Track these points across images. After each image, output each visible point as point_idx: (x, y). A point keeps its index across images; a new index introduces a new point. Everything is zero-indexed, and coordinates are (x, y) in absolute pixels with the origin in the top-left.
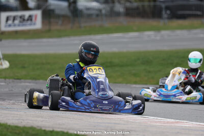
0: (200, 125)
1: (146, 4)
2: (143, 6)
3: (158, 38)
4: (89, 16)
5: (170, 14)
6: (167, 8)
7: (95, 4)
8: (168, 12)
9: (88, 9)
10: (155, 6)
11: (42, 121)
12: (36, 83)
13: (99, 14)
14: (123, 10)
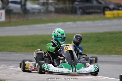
0: (100, 77)
1: (68, 6)
2: (66, 7)
3: (75, 26)
4: (34, 13)
5: (82, 12)
6: (80, 8)
7: (37, 6)
8: (81, 10)
9: (33, 9)
10: (73, 7)
11: (5, 76)
12: (2, 53)
13: (39, 12)
14: (53, 9)
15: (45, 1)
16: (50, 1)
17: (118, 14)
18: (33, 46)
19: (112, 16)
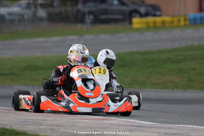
2: (66, 11)
4: (12, 21)
5: (93, 19)
6: (90, 13)
8: (91, 17)
9: (10, 14)
10: (78, 11)
13: (21, 19)
14: (45, 15)
15: (31, 2)
16: (40, 2)
17: (155, 22)
18: (12, 74)
19: (145, 26)
